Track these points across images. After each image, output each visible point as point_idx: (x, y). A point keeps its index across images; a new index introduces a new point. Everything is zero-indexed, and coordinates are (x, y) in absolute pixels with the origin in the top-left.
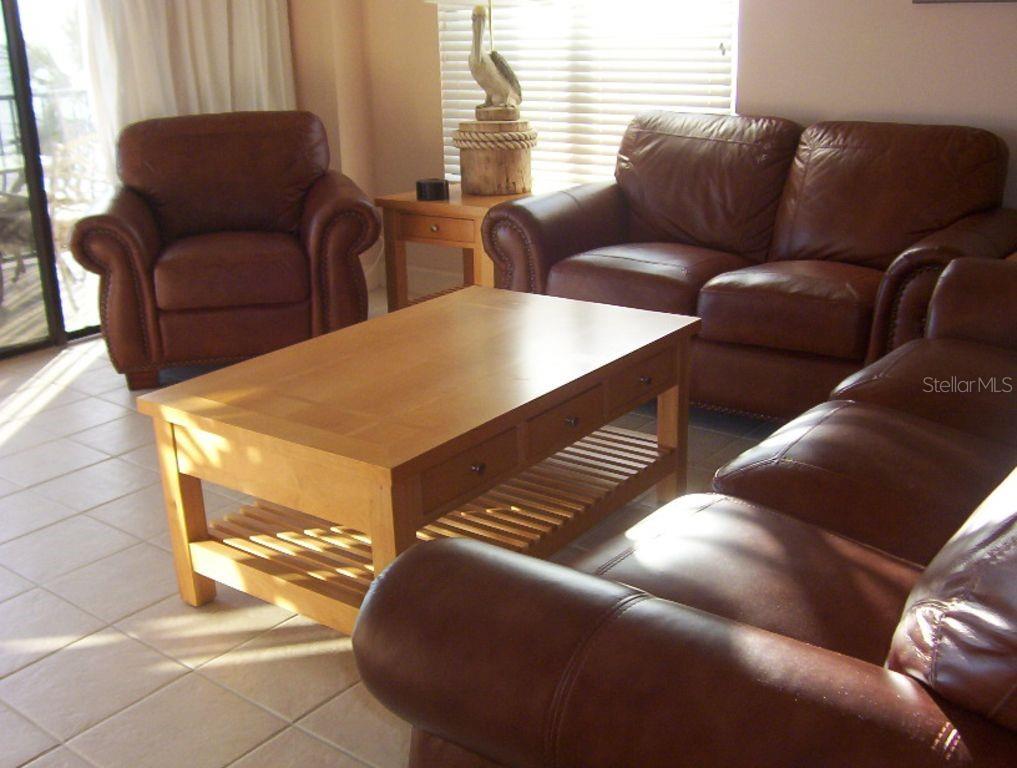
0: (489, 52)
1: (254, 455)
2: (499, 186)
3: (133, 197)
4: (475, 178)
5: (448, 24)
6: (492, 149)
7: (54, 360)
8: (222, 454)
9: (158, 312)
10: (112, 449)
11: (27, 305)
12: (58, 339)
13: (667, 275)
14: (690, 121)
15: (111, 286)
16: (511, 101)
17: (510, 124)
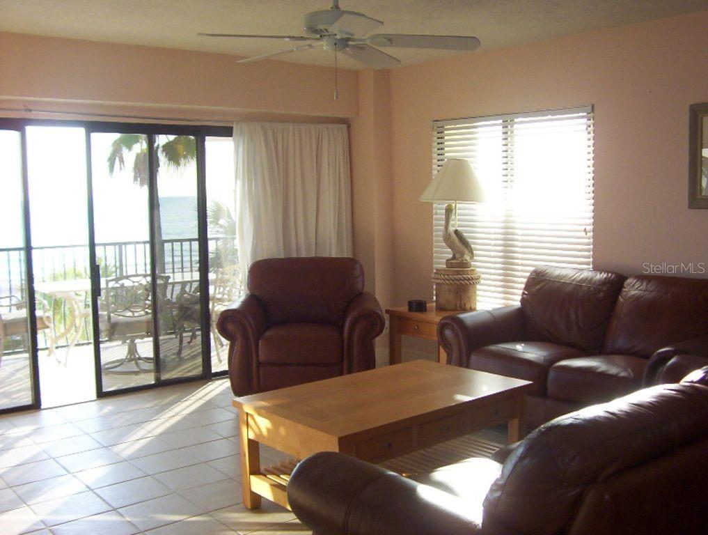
0: (454, 229)
1: (282, 431)
2: (456, 306)
3: (254, 301)
4: (442, 301)
5: (438, 211)
6: (453, 285)
7: (204, 387)
8: (268, 430)
9: (259, 364)
10: (225, 434)
11: (194, 357)
12: (207, 375)
13: (532, 359)
14: (564, 272)
15: (236, 348)
16: (467, 257)
17: (464, 271)
